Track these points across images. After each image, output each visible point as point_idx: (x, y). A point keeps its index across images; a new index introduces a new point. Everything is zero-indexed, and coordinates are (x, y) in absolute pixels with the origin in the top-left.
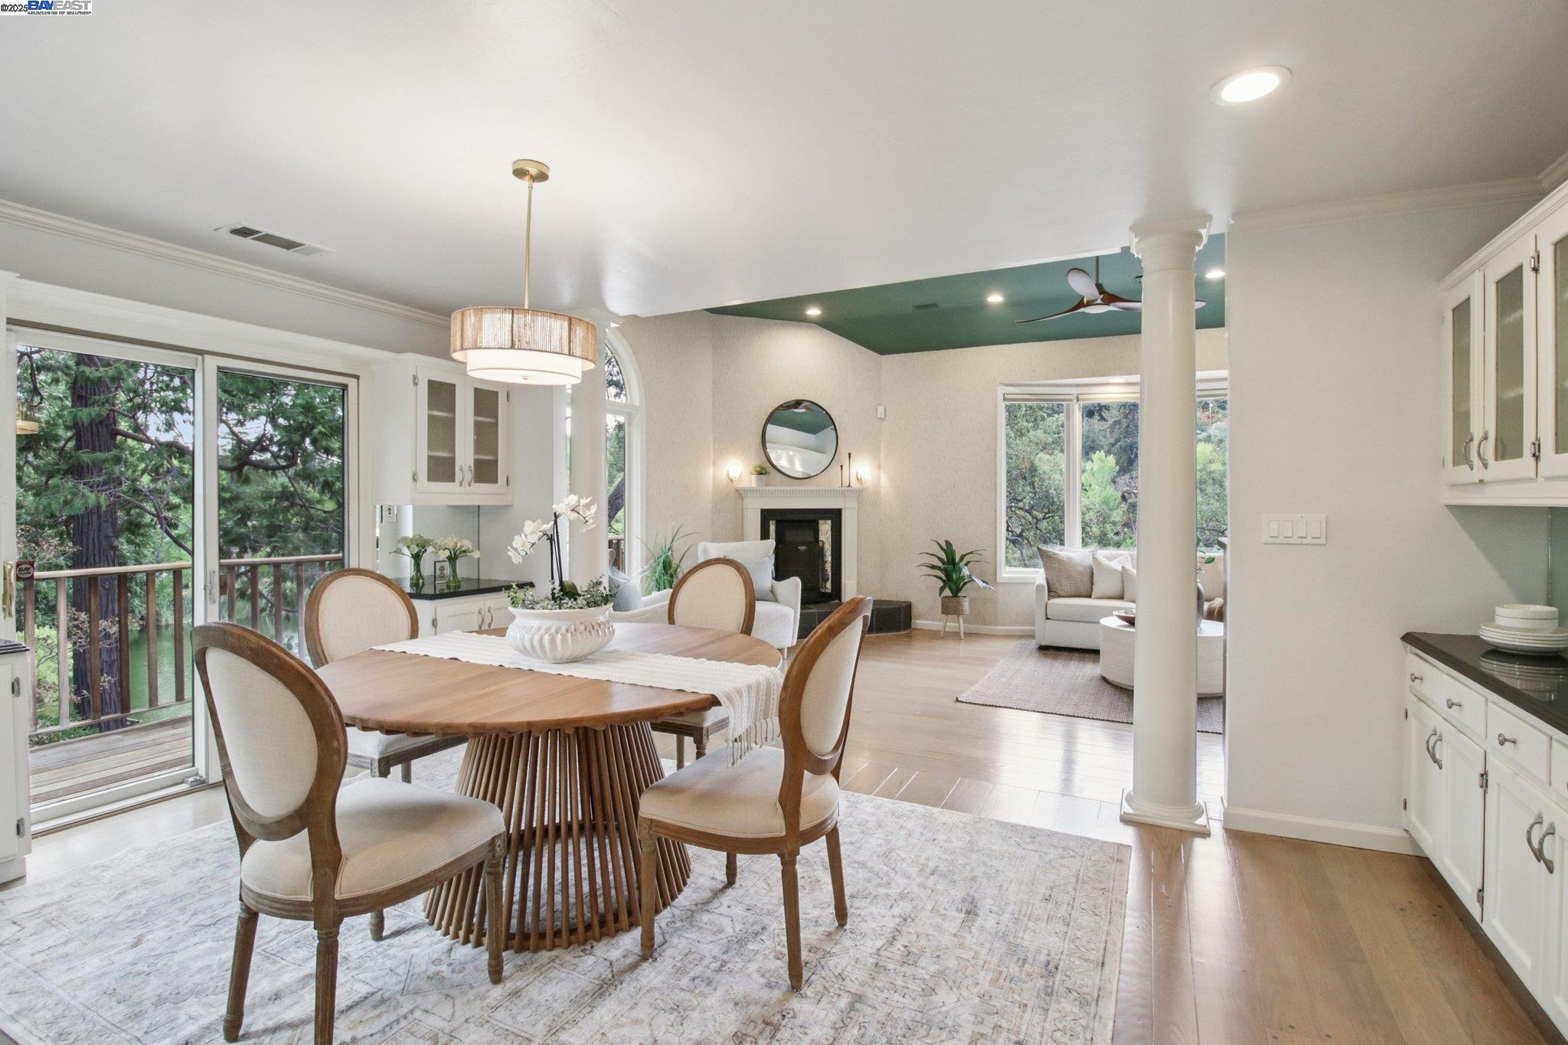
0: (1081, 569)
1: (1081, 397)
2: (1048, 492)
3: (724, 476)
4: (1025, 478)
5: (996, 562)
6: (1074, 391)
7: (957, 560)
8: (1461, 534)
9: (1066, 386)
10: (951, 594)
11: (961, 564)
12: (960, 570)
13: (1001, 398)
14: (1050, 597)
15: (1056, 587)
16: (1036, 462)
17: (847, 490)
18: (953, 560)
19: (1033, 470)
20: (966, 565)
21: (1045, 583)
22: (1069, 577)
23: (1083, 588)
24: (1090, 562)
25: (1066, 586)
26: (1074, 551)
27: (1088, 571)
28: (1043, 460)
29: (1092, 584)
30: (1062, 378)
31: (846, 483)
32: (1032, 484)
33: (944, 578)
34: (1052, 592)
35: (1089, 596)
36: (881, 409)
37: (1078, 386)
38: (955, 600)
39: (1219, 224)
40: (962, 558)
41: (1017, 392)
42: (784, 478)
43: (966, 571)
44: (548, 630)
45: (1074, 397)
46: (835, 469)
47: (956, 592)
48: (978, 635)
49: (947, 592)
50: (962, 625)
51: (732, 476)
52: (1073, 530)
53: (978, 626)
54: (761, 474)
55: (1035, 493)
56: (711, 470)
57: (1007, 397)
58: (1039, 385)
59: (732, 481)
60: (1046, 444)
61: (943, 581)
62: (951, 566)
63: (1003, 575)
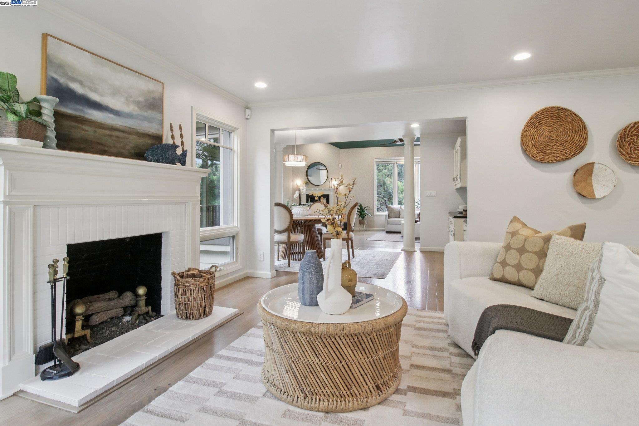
0: (397, 211)
1: (397, 162)
2: (389, 191)
3: (296, 184)
4: (382, 187)
5: (374, 209)
6: (395, 161)
7: (363, 209)
8: (457, 194)
9: (393, 159)
10: (361, 219)
11: (365, 210)
12: (364, 211)
13: (375, 162)
14: (389, 218)
15: (391, 215)
16: (385, 181)
17: (330, 189)
18: (362, 209)
19: (384, 183)
20: (366, 210)
21: (387, 214)
22: (394, 213)
23: (398, 216)
24: (400, 209)
25: (393, 215)
26: (395, 206)
27: (399, 211)
28: (388, 180)
29: (400, 214)
30: (392, 157)
31: (330, 187)
32: (384, 188)
33: (359, 214)
34: (389, 217)
35: (399, 218)
36: (340, 165)
37: (396, 159)
38: (363, 220)
39: (418, 135)
40: (365, 208)
41: (380, 161)
42: (312, 185)
43: (366, 212)
44: (304, 210)
45: (395, 163)
46: (327, 183)
47: (363, 218)
48: (369, 231)
49: (360, 218)
50: (365, 228)
51: (298, 184)
52: (395, 200)
53: (369, 228)
54: (307, 184)
55: (385, 191)
56: (292, 183)
57: (377, 162)
58: (386, 159)
59: (298, 186)
60: (388, 174)
61: (359, 215)
62: (362, 210)
63: (376, 213)
